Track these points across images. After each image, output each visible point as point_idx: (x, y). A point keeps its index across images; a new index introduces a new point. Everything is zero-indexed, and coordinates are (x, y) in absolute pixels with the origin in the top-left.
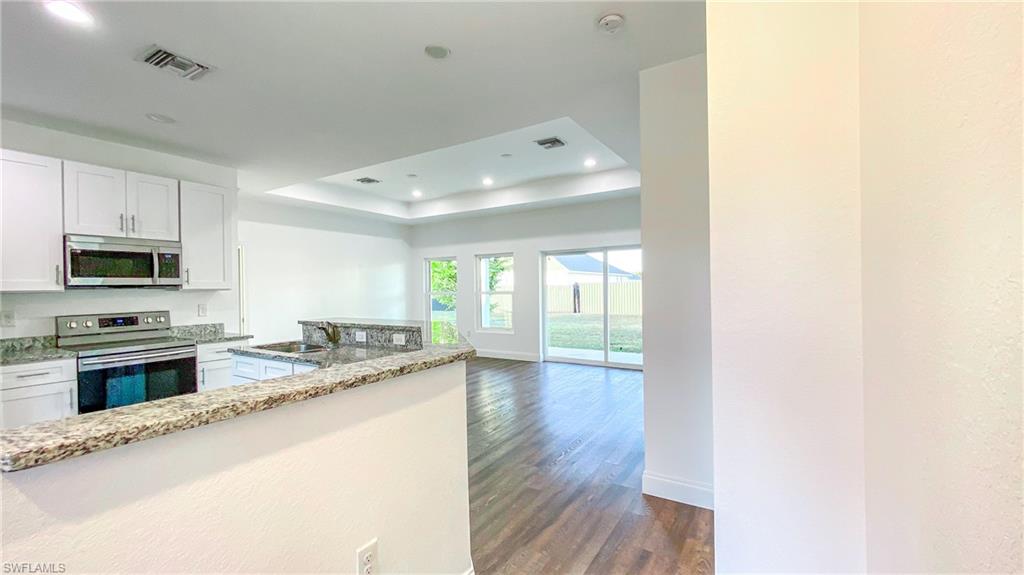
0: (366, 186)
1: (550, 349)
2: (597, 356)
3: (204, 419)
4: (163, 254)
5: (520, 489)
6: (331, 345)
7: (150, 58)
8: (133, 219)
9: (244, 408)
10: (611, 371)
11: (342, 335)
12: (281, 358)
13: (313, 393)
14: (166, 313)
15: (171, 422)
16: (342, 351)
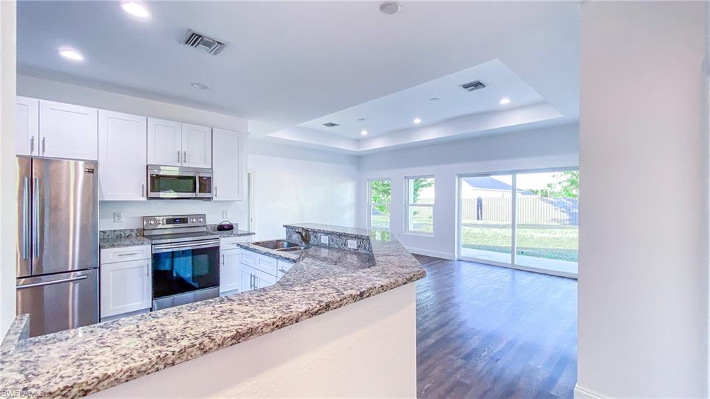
0: (330, 128)
1: (463, 249)
2: (505, 258)
3: (170, 361)
4: (202, 177)
5: (452, 380)
6: (304, 244)
7: (189, 40)
8: (185, 154)
9: (211, 346)
10: (517, 273)
11: (312, 237)
12: (269, 254)
13: (280, 323)
14: (204, 216)
15: (135, 368)
16: (312, 251)
